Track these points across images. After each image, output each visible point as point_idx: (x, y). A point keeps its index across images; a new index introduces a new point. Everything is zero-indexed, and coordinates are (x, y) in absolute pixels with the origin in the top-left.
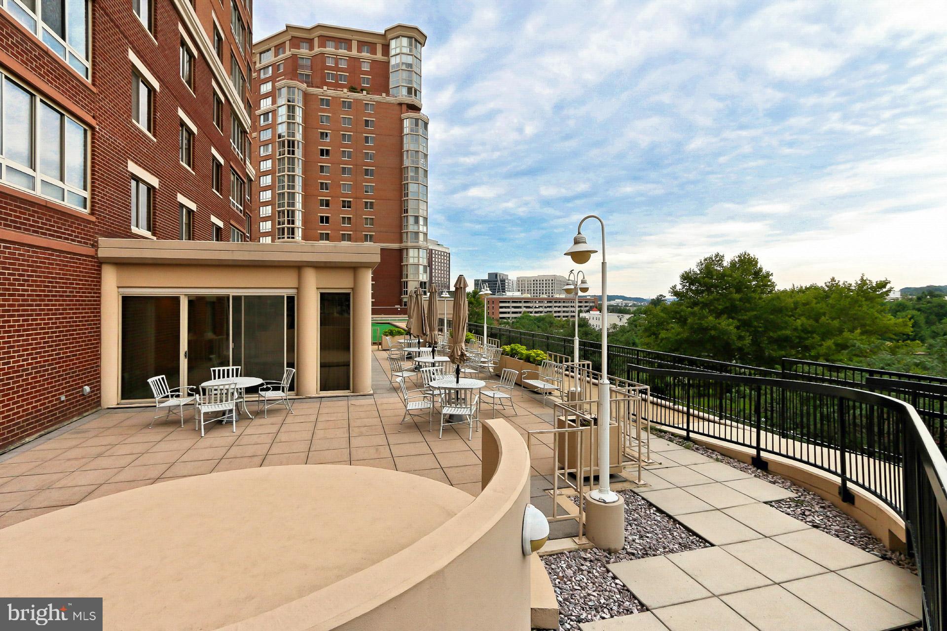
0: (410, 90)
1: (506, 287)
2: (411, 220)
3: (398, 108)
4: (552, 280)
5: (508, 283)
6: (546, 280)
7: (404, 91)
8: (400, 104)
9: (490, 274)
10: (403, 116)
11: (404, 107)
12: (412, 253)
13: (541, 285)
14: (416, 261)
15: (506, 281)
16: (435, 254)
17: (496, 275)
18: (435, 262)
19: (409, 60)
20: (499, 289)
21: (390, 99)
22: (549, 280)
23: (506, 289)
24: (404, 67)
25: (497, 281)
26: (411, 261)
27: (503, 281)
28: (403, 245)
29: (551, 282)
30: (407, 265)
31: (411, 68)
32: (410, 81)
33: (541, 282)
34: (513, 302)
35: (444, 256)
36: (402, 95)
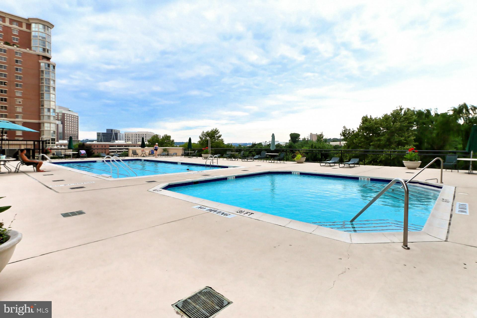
0: (44, 50)
1: (118, 137)
2: (46, 110)
3: (37, 57)
4: (145, 134)
5: (120, 135)
6: (142, 134)
7: (41, 50)
8: (39, 55)
9: (107, 130)
10: (40, 61)
11: (41, 57)
12: (46, 125)
13: (139, 137)
14: (49, 129)
15: (118, 134)
16: (67, 116)
17: (112, 130)
18: (67, 121)
19: (44, 35)
20: (113, 139)
21: (31, 52)
22: (144, 134)
23: (118, 139)
24: (41, 38)
25: (112, 134)
26: (46, 129)
27: (116, 134)
28: (41, 121)
29: (145, 135)
30: (43, 131)
31: (45, 39)
32: (45, 46)
33: (139, 135)
34: (118, 146)
35: (74, 118)
36: (39, 51)
